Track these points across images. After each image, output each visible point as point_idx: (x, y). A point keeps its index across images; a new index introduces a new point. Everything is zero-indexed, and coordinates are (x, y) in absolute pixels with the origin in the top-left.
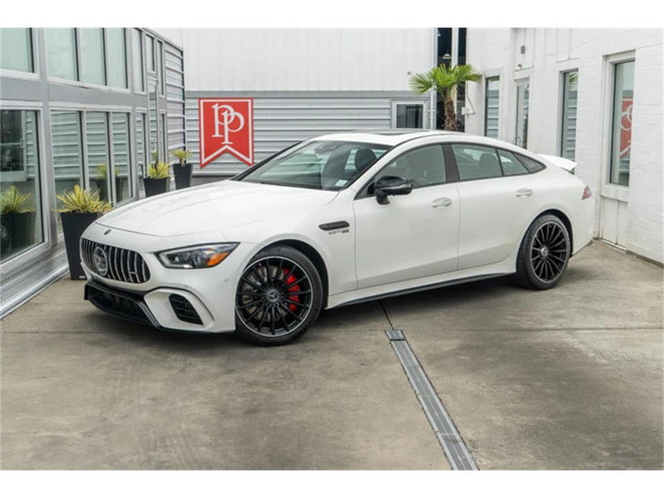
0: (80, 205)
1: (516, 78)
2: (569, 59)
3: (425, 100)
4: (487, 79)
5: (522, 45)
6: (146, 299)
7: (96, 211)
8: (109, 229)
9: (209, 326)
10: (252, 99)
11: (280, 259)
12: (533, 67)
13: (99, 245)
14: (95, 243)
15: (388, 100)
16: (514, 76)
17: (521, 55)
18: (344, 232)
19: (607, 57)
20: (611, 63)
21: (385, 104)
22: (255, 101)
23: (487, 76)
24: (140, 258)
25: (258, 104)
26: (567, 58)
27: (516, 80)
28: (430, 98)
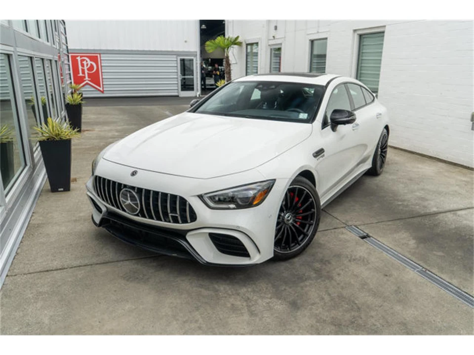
0: (54, 134)
1: (270, 44)
2: (318, 32)
3: (194, 56)
4: (247, 45)
5: (275, 25)
6: (189, 237)
7: (68, 138)
8: (134, 169)
9: (256, 258)
10: (100, 54)
11: (296, 188)
12: (285, 37)
13: (125, 186)
14: (120, 184)
15: (175, 56)
16: (268, 43)
17: (274, 31)
18: (322, 157)
19: (355, 31)
20: (358, 34)
21: (174, 58)
22: (102, 55)
23: (247, 43)
24: (183, 201)
25: (104, 57)
26: (316, 32)
27: (269, 45)
28: (197, 55)
